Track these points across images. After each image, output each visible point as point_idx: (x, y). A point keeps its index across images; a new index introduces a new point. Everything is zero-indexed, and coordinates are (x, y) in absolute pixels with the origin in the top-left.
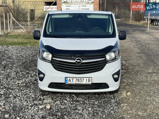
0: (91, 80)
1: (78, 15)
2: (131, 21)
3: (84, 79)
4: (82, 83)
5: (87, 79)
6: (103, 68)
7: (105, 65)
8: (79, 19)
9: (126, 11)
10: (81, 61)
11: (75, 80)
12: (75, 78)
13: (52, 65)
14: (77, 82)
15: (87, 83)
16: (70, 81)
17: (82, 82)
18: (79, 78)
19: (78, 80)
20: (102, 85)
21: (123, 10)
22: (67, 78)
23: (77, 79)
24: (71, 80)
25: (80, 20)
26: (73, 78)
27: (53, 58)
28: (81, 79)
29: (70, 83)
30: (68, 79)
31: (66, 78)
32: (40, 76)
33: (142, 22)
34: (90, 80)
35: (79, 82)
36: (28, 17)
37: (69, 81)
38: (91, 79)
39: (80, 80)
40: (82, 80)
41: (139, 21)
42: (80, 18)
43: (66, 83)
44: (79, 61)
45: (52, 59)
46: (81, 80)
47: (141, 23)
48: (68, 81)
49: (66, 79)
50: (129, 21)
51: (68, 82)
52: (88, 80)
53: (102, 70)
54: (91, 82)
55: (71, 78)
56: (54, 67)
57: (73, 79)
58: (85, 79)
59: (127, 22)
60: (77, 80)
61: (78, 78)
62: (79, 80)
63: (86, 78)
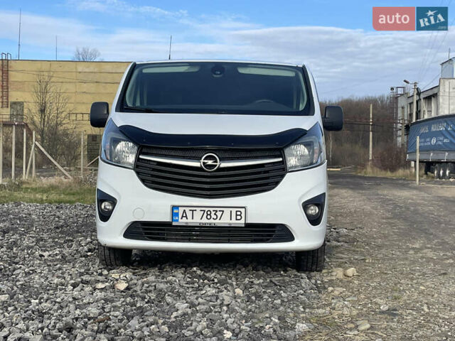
0: (243, 215)
1: (214, 65)
2: (369, 169)
3: (223, 211)
4: (220, 221)
5: (234, 211)
6: (277, 183)
7: (283, 176)
8: (215, 74)
9: (358, 149)
10: (216, 162)
11: (198, 214)
12: (198, 209)
13: (138, 173)
14: (205, 220)
15: (231, 222)
16: (186, 216)
17: (217, 221)
18: (211, 209)
19: (208, 215)
20: (274, 231)
21: (347, 146)
22: (177, 207)
23: (204, 211)
24: (189, 214)
25: (218, 76)
26: (193, 208)
27: (141, 157)
28: (216, 211)
29: (187, 223)
30: (181, 210)
31: (174, 207)
32: (103, 207)
33: (400, 172)
34: (240, 215)
35: (212, 221)
36: (80, 155)
37: (183, 216)
38: (243, 210)
39: (213, 213)
40: (219, 214)
41: (393, 169)
42: (219, 73)
43: (174, 224)
44: (210, 162)
45: (138, 159)
46: (215, 214)
47: (398, 175)
48: (180, 216)
49: (175, 211)
50: (364, 170)
51: (180, 220)
52: (237, 215)
53: (275, 189)
54: (243, 221)
55: (187, 209)
56: (143, 181)
57: (193, 211)
58: (227, 211)
59: (360, 173)
60: (205, 214)
61: (207, 209)
62: (210, 215)
63: (231, 209)
